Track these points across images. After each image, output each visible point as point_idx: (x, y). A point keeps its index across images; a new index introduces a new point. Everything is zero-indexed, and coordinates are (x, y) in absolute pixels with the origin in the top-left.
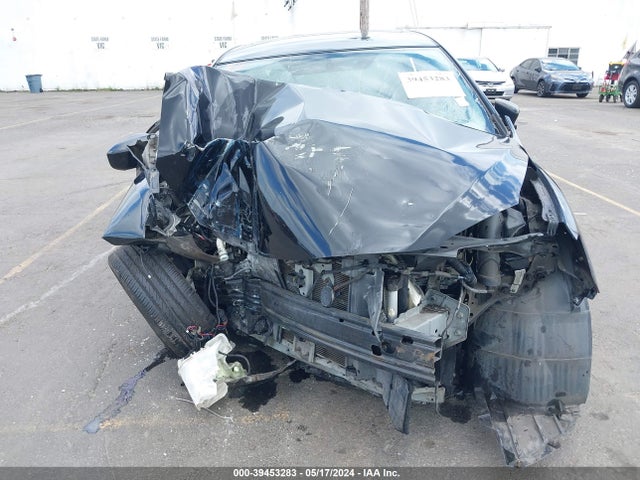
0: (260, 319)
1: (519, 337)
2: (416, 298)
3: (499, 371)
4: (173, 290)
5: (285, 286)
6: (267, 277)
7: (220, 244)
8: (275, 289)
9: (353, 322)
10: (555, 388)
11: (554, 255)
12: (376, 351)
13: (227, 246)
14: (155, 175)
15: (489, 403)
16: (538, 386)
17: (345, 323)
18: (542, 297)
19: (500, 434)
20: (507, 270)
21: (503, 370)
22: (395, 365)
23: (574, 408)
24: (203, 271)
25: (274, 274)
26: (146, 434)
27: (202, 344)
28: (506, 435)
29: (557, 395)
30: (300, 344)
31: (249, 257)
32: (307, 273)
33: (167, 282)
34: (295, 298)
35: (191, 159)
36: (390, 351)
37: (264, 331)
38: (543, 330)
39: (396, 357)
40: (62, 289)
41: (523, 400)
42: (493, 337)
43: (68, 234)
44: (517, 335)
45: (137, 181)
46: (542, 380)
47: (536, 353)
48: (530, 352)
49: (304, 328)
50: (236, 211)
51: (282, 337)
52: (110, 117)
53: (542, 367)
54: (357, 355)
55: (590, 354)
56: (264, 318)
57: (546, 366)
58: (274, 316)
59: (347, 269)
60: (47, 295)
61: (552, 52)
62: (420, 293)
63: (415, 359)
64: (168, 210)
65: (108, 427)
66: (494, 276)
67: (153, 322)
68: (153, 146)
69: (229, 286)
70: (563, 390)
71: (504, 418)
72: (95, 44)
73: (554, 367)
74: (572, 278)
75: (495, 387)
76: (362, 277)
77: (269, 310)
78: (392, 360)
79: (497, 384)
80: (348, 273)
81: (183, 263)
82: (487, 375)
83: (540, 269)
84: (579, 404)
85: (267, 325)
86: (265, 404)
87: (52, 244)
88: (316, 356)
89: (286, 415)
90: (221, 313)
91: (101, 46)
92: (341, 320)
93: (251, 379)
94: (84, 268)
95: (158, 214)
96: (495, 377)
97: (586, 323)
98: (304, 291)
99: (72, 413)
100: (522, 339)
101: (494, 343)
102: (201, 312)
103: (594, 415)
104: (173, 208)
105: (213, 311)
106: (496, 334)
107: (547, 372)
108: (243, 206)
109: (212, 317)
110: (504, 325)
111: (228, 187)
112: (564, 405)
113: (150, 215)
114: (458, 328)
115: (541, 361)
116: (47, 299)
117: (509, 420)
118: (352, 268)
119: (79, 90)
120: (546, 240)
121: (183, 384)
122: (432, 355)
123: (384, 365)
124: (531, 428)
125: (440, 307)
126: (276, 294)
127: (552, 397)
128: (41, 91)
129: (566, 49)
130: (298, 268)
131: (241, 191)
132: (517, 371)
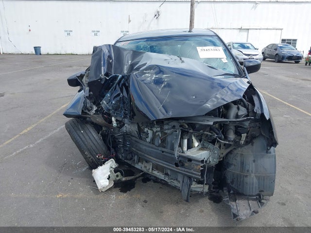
0: (129, 153)
1: (243, 164)
2: (196, 144)
3: (234, 180)
4: (92, 139)
5: (141, 138)
6: (133, 134)
7: (113, 119)
8: (136, 139)
9: (168, 153)
10: (259, 188)
11: (260, 128)
12: (177, 165)
13: (117, 121)
14: (87, 89)
15: (229, 194)
16: (251, 187)
17: (164, 153)
18: (254, 147)
19: (232, 207)
20: (238, 134)
21: (236, 179)
22: (184, 171)
23: (268, 197)
24: (106, 131)
25: (136, 133)
26: (77, 201)
27: (104, 163)
28: (235, 207)
29: (260, 191)
30: (146, 164)
31: (126, 125)
32: (150, 132)
33: (90, 135)
34: (144, 143)
35: (103, 82)
36: (183, 165)
37: (131, 159)
38: (254, 161)
39: (185, 168)
40: (44, 140)
41: (245, 193)
42: (232, 164)
43: (48, 117)
44: (242, 163)
45: (79, 91)
46: (253, 184)
47: (250, 171)
48: (248, 171)
49: (147, 156)
50: (121, 105)
51: (139, 162)
52: (70, 67)
53: (253, 178)
54: (169, 167)
55: (275, 173)
56: (131, 152)
57: (254, 177)
58: (135, 151)
59: (166, 130)
60: (38, 142)
61: (283, 41)
62: (198, 142)
63: (192, 168)
64: (92, 103)
65: (60, 197)
66: (232, 136)
67: (82, 152)
68: (87, 76)
69: (117, 138)
70: (262, 189)
71: (235, 200)
72: (66, 33)
73: (258, 178)
74: (268, 139)
75: (232, 187)
76: (172, 133)
77: (133, 149)
78: (183, 169)
79: (233, 186)
80: (166, 131)
81: (97, 127)
82: (229, 181)
83: (253, 134)
84: (270, 196)
85: (132, 156)
86: (129, 191)
87: (41, 121)
88: (153, 169)
89: (139, 196)
90: (113, 150)
91: (69, 34)
92: (163, 152)
93: (124, 179)
94: (55, 132)
95: (88, 105)
96: (232, 182)
97: (274, 159)
98: (148, 140)
99: (45, 190)
100: (244, 165)
101: (233, 167)
102: (104, 149)
103: (279, 203)
104: (94, 103)
105: (109, 149)
106: (233, 163)
107: (255, 180)
108: (124, 103)
109: (108, 152)
110: (237, 159)
111: (119, 95)
112: (263, 196)
113: (84, 105)
114: (215, 158)
115: (253, 175)
116: (38, 143)
117: (237, 201)
118: (168, 129)
119: (58, 54)
120: (255, 120)
121: (94, 181)
122: (199, 166)
123: (180, 171)
124: (246, 205)
125: (207, 148)
126: (136, 141)
127: (257, 192)
128: (40, 54)
129: (290, 40)
130: (146, 130)
131: (123, 96)
132: (242, 179)
